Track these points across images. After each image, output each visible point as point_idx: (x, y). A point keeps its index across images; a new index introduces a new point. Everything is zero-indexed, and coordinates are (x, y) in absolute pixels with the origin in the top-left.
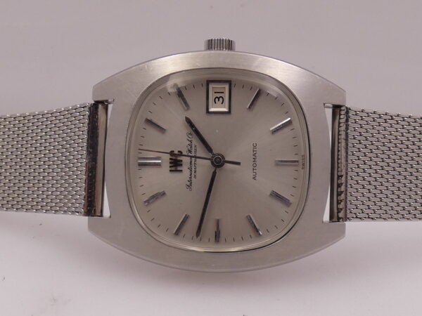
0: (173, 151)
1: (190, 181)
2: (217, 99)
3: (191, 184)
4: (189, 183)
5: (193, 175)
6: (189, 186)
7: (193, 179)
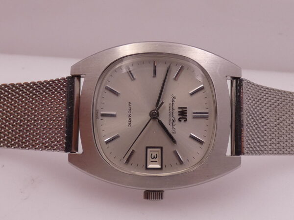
0: (185, 121)
1: (173, 101)
2: (155, 157)
3: (172, 99)
4: (174, 99)
5: (171, 105)
6: (173, 98)
7: (171, 103)
